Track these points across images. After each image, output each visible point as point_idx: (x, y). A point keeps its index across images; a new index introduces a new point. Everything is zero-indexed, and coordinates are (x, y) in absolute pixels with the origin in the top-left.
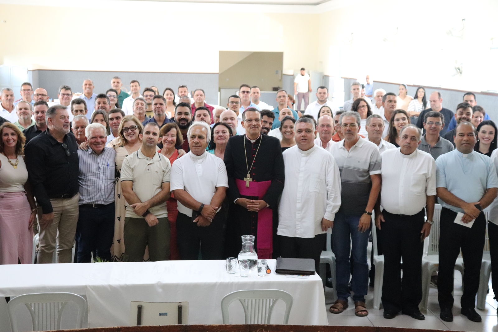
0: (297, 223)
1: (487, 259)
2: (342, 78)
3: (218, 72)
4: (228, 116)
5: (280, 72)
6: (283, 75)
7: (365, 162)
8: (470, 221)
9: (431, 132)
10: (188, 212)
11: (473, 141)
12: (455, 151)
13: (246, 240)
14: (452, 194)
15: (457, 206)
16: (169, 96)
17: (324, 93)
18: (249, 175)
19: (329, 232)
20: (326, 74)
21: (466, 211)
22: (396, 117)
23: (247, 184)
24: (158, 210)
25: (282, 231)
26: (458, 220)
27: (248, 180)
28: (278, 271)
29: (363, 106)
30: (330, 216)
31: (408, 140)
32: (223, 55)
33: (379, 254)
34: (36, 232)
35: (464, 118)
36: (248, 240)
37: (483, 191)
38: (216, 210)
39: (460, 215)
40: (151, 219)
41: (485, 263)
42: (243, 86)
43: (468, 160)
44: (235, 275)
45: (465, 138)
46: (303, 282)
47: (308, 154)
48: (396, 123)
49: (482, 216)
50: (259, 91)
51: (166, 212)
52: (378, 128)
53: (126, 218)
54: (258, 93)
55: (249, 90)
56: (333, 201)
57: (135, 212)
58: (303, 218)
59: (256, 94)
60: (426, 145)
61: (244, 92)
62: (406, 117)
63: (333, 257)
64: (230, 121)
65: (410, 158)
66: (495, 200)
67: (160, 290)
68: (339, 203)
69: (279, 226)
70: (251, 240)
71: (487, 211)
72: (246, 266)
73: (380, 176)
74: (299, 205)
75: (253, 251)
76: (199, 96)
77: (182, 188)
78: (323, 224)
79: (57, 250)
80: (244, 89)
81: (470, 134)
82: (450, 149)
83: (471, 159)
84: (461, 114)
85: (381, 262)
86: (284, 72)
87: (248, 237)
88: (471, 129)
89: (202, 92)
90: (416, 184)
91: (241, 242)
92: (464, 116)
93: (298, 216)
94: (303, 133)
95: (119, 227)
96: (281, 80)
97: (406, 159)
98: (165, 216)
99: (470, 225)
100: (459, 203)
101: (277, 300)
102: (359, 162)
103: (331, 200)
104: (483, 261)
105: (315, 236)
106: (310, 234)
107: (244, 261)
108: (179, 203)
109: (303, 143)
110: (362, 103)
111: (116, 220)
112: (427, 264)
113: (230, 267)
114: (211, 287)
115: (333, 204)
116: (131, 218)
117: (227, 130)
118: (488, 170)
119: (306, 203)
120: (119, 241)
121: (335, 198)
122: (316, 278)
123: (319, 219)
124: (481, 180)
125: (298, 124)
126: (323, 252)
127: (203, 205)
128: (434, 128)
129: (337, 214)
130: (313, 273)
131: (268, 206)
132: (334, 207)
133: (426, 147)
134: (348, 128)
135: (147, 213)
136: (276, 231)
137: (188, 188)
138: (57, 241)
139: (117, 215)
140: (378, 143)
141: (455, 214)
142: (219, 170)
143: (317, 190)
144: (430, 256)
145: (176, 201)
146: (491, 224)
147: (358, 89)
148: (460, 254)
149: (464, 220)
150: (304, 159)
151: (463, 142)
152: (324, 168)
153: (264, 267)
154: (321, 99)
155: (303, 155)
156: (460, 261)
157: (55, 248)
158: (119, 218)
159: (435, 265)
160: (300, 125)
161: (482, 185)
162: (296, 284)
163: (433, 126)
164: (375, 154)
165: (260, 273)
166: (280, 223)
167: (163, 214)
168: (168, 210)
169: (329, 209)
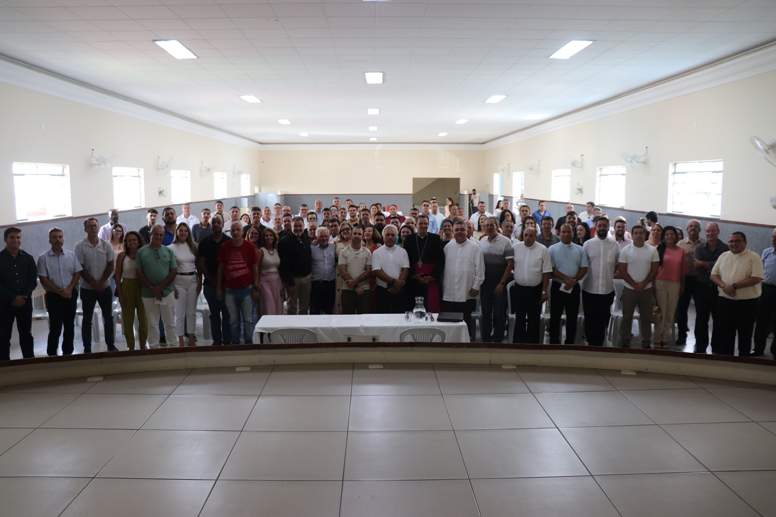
0: (456, 292)
1: (581, 316)
2: (502, 196)
3: (412, 193)
4: (410, 221)
5: (458, 192)
6: (460, 194)
7: (501, 251)
8: (570, 289)
9: (545, 230)
10: (384, 285)
11: (571, 236)
12: (560, 243)
13: (418, 300)
14: (558, 271)
15: (562, 279)
16: (374, 210)
17: (484, 207)
18: (420, 261)
19: (478, 298)
20: (491, 194)
21: (567, 282)
22: (527, 222)
23: (420, 267)
24: (363, 285)
25: (446, 298)
26: (562, 289)
27: (420, 263)
28: (439, 320)
29: (508, 215)
30: (476, 287)
31: (528, 237)
32: (416, 181)
33: (512, 313)
34: (285, 300)
35: (572, 221)
36: (419, 300)
37: (578, 269)
38: (403, 283)
39: (563, 285)
40: (359, 290)
41: (581, 318)
42: (424, 201)
43: (568, 249)
44: (411, 322)
45: (566, 234)
46: (454, 326)
47: (463, 246)
48: (526, 225)
49: (578, 285)
50: (437, 205)
51: (369, 286)
52: (510, 229)
53: (342, 290)
54: (436, 207)
55: (428, 204)
56: (479, 277)
57: (349, 286)
58: (459, 289)
59: (435, 208)
60: (543, 239)
61: (425, 205)
62: (533, 222)
63: (481, 316)
64: (411, 225)
65: (531, 249)
66: (586, 275)
67: (362, 331)
68: (483, 278)
69: (445, 294)
70: (421, 300)
71: (581, 282)
72: (417, 317)
73: (512, 260)
74: (456, 280)
75: (423, 307)
76: (393, 210)
77: (380, 269)
78: (472, 292)
79: (298, 310)
80: (424, 203)
81: (569, 232)
82: (558, 241)
83: (570, 247)
84: (570, 218)
85: (513, 318)
86: (461, 193)
87: (420, 298)
88: (569, 228)
89: (394, 207)
90: (536, 266)
91: (415, 301)
92: (572, 220)
93: (456, 287)
94: (459, 232)
95: (338, 295)
96: (459, 198)
97: (528, 250)
98: (368, 288)
99: (569, 292)
100: (563, 277)
101: (435, 335)
102: (497, 250)
103: (478, 276)
104: (579, 316)
105: (467, 300)
106: (463, 300)
107: (417, 313)
108: (378, 279)
109: (459, 238)
110: (507, 213)
111: (337, 291)
112: (543, 319)
113: (408, 317)
114: (395, 329)
115: (479, 279)
116: (345, 290)
117: (410, 231)
118: (581, 255)
119: (461, 278)
120: (339, 305)
121: (481, 275)
122: (464, 323)
123: (470, 289)
124: (577, 262)
125: (456, 226)
126: (473, 312)
127: (394, 280)
128: (547, 227)
129: (482, 286)
130: (462, 321)
131: (434, 279)
132: (480, 281)
133: (542, 241)
134: (489, 227)
135: (356, 286)
136: (442, 296)
137: (383, 269)
138: (298, 304)
139: (337, 288)
140: (510, 238)
141: (560, 285)
142: (404, 256)
143: (468, 270)
144: (546, 315)
145: (376, 278)
146: (584, 292)
147: (508, 204)
148: (564, 312)
149: (566, 288)
150: (460, 249)
151: (565, 237)
152: (473, 255)
153: (429, 317)
154: (481, 211)
155: (459, 246)
156: (564, 317)
157: (296, 309)
158: (339, 290)
159: (548, 319)
160: (457, 226)
161: (578, 266)
162: (450, 327)
163: (547, 226)
164: (508, 245)
165: (427, 321)
166: (444, 292)
167: (366, 287)
168: (370, 284)
169: (476, 282)
